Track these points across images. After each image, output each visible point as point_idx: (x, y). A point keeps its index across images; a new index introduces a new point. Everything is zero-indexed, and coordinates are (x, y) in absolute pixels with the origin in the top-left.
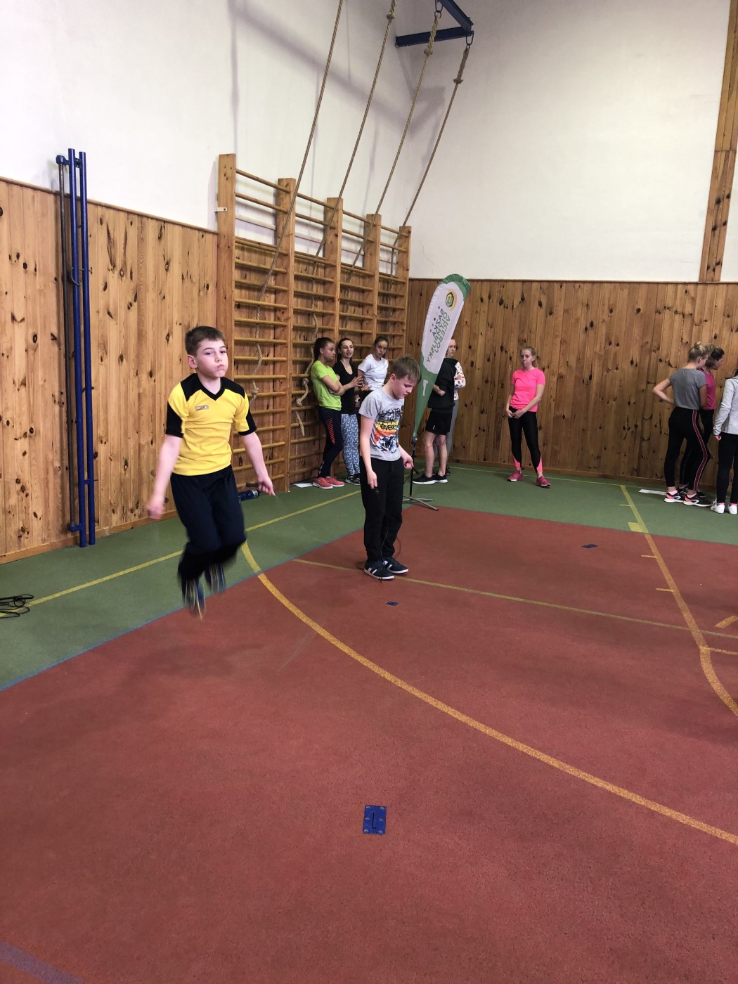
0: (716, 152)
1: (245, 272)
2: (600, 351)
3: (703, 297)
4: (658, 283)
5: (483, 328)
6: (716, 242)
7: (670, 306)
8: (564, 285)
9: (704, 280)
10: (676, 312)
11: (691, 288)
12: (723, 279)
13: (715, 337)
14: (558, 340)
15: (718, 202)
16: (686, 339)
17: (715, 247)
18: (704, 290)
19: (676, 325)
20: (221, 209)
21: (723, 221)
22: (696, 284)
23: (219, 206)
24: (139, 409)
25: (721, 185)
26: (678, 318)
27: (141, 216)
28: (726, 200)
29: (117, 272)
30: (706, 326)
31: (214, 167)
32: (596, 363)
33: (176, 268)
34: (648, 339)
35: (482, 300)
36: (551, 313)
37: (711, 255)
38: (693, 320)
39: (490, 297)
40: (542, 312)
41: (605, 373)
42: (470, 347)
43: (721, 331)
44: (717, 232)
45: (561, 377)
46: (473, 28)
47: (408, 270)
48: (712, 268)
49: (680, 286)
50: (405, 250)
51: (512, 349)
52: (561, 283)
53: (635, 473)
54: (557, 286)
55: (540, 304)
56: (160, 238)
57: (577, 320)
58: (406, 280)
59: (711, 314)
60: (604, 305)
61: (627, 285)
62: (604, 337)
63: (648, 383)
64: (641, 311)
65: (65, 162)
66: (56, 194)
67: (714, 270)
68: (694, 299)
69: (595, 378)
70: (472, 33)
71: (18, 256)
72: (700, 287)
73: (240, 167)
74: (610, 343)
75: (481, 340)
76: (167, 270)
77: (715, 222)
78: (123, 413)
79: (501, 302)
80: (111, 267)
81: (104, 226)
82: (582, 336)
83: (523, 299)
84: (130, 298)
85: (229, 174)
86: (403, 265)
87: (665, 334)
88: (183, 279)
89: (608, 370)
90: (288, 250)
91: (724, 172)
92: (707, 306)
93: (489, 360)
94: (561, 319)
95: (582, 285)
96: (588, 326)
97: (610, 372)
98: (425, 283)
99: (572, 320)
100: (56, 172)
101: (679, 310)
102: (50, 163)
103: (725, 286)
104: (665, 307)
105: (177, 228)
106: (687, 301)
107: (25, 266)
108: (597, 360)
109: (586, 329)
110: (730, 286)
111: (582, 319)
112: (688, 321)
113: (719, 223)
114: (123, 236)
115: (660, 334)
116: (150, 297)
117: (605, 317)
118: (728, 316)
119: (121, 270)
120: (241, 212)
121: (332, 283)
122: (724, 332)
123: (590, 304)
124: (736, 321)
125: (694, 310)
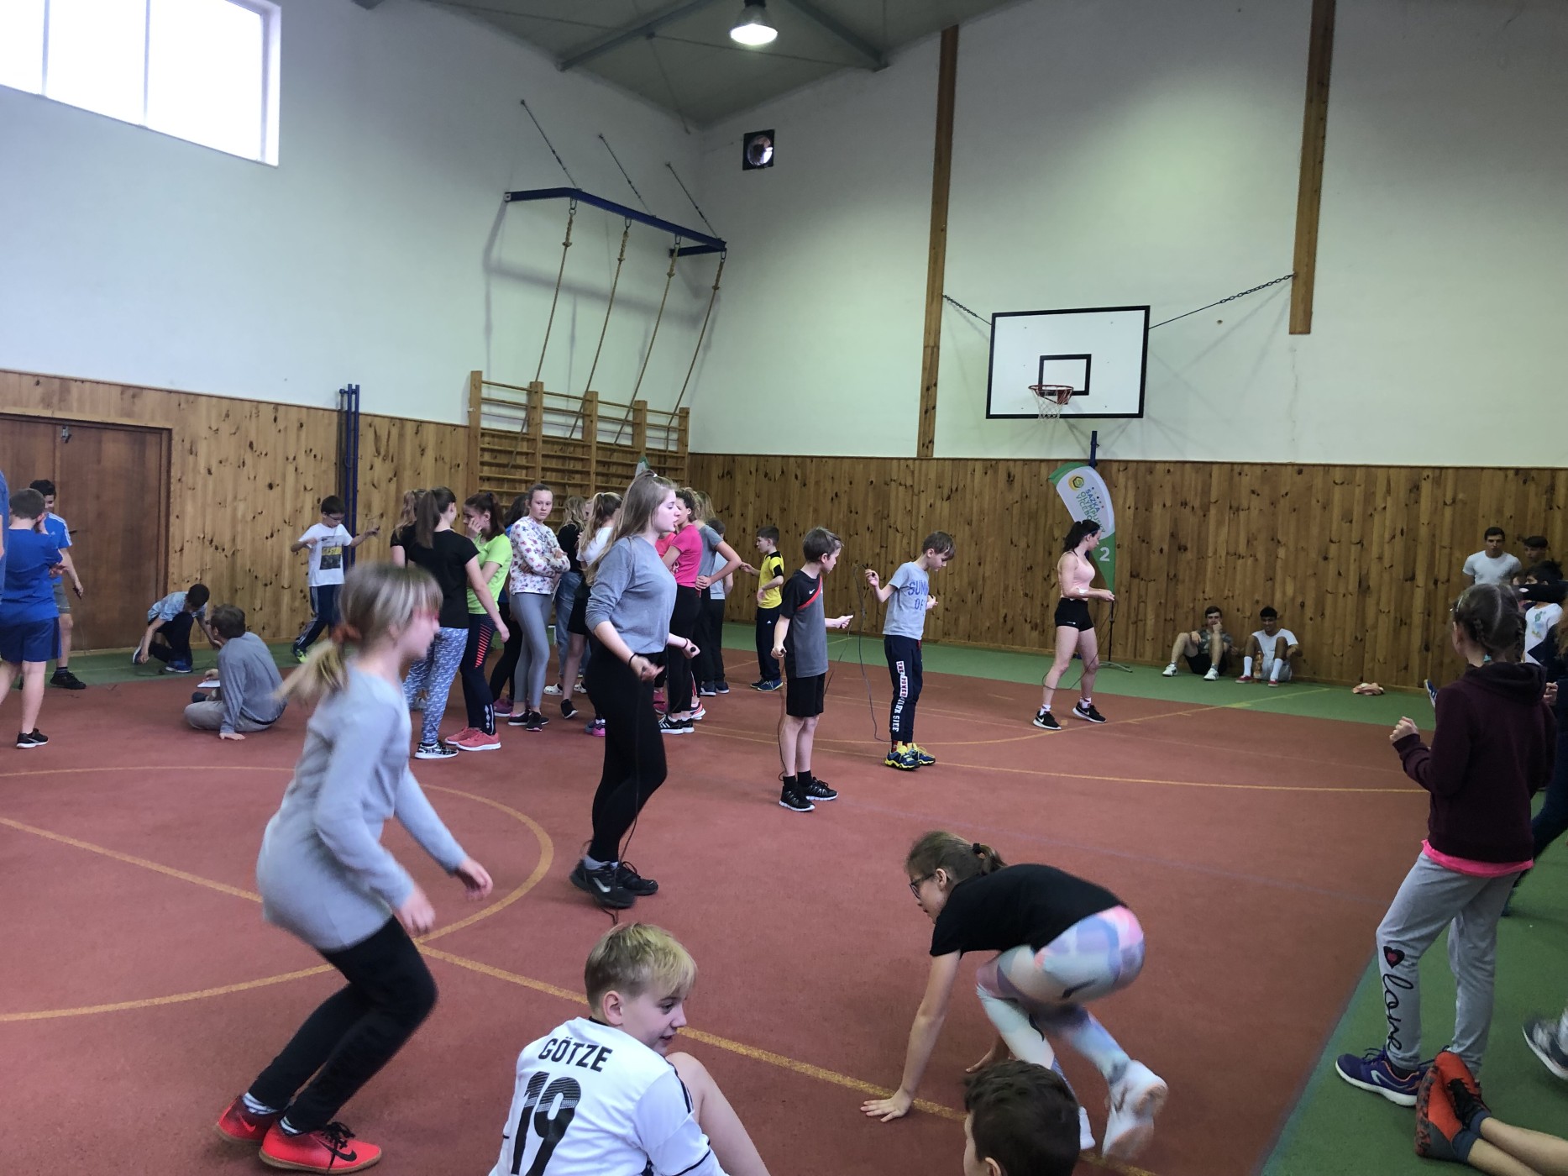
0: (925, 347)
1: (495, 454)
2: (843, 518)
3: (920, 471)
5: (752, 497)
6: (928, 424)
7: (895, 479)
8: (814, 460)
9: (921, 456)
10: (900, 484)
11: (910, 462)
12: (935, 456)
13: (931, 506)
14: (811, 509)
15: (928, 389)
16: (909, 508)
17: (928, 427)
18: (921, 464)
19: (901, 495)
20: (471, 410)
21: (933, 403)
22: (915, 459)
23: (470, 407)
25: (929, 373)
26: (901, 489)
27: (401, 419)
28: (933, 388)
29: (381, 457)
30: (923, 495)
31: (467, 379)
33: (430, 454)
34: (880, 508)
35: (751, 473)
37: (925, 434)
38: (913, 491)
39: (757, 471)
40: (797, 484)
42: (742, 515)
43: (935, 501)
44: (928, 414)
46: (726, 246)
47: (687, 446)
48: (926, 445)
49: (902, 461)
50: (683, 428)
52: (812, 458)
53: (874, 629)
54: (808, 461)
55: (796, 477)
56: (417, 433)
57: (825, 491)
58: (685, 453)
59: (926, 485)
60: (845, 478)
62: (846, 507)
63: (882, 547)
64: (874, 483)
65: (345, 392)
66: (339, 411)
67: (927, 447)
68: (913, 472)
70: (725, 250)
71: (311, 450)
72: (917, 462)
73: (484, 378)
74: (851, 512)
75: (751, 507)
76: (422, 455)
77: (927, 407)
78: (381, 553)
79: (766, 475)
80: (376, 454)
81: (373, 428)
82: (829, 504)
83: (783, 472)
84: (391, 475)
85: (477, 385)
86: (682, 442)
87: (893, 503)
88: (436, 460)
89: (850, 536)
90: (536, 435)
91: (931, 368)
92: (923, 479)
93: (757, 527)
94: (812, 490)
95: (827, 459)
96: (834, 495)
97: (852, 538)
98: (705, 457)
99: (822, 491)
100: (339, 398)
101: (903, 483)
102: (336, 393)
103: (937, 461)
104: (891, 480)
105: (432, 425)
106: (908, 474)
107: (315, 456)
109: (832, 499)
110: (941, 461)
111: (829, 490)
112: (910, 492)
113: (930, 407)
114: (387, 433)
115: (888, 504)
116: (407, 474)
117: (846, 487)
118: (940, 487)
119: (385, 456)
120: (485, 408)
121: (588, 459)
122: (937, 502)
123: (835, 477)
124: (946, 492)
125: (913, 482)
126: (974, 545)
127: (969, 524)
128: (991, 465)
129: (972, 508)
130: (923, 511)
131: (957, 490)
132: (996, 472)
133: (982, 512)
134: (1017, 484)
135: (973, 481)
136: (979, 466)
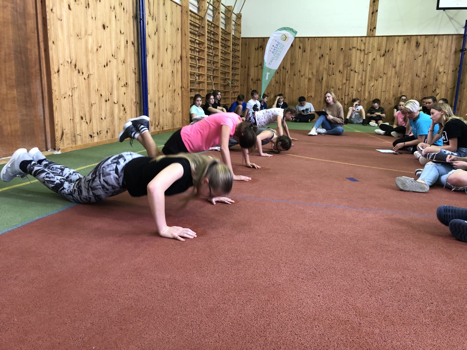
2: (326, 67)
3: (369, 43)
4: (350, 37)
6: (374, 18)
7: (355, 47)
8: (310, 39)
9: (369, 35)
10: (358, 49)
11: (364, 39)
12: (376, 35)
13: (374, 59)
14: (308, 63)
16: (362, 60)
17: (373, 21)
19: (358, 55)
21: (376, 10)
22: (366, 37)
24: (159, 81)
26: (358, 52)
28: (377, 1)
29: (151, 18)
30: (370, 55)
32: (325, 72)
33: (169, 19)
34: (346, 61)
36: (304, 51)
37: (371, 25)
38: (365, 52)
40: (301, 51)
41: (328, 77)
43: (376, 57)
44: (374, 14)
45: (309, 79)
47: (241, 33)
48: (372, 30)
49: (359, 38)
50: (239, 24)
51: (288, 68)
54: (307, 39)
55: (300, 48)
56: (164, 4)
57: (316, 54)
58: (240, 38)
59: (372, 49)
60: (327, 47)
61: (337, 38)
62: (327, 61)
63: (347, 80)
64: (343, 49)
68: (365, 44)
69: (324, 79)
71: (121, 4)
72: (368, 38)
74: (330, 64)
76: (166, 19)
77: (373, 10)
80: (149, 15)
82: (318, 61)
83: (292, 46)
84: (155, 30)
86: (239, 31)
87: (353, 59)
88: (171, 24)
92: (371, 46)
94: (309, 54)
95: (317, 38)
96: (321, 56)
97: (331, 76)
98: (248, 39)
99: (314, 54)
103: (378, 37)
104: (353, 47)
106: (362, 44)
107: (124, 9)
108: (325, 71)
109: (320, 58)
110: (380, 38)
111: (318, 54)
112: (363, 53)
115: (351, 59)
116: (161, 31)
117: (328, 52)
118: (379, 50)
122: (378, 57)
123: (321, 47)
124: (383, 52)
125: (365, 48)
126: (397, 77)
127: (395, 67)
128: (408, 38)
129: (396, 60)
130: (370, 62)
131: (388, 51)
132: (410, 42)
133: (402, 61)
134: (421, 47)
135: (397, 46)
136: (401, 40)
